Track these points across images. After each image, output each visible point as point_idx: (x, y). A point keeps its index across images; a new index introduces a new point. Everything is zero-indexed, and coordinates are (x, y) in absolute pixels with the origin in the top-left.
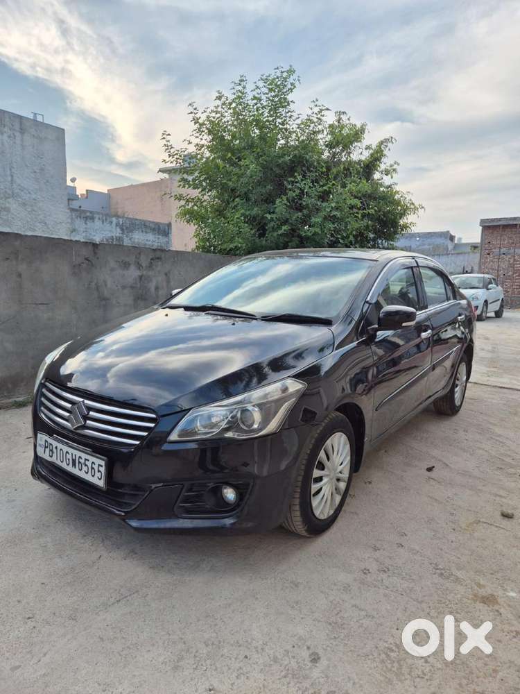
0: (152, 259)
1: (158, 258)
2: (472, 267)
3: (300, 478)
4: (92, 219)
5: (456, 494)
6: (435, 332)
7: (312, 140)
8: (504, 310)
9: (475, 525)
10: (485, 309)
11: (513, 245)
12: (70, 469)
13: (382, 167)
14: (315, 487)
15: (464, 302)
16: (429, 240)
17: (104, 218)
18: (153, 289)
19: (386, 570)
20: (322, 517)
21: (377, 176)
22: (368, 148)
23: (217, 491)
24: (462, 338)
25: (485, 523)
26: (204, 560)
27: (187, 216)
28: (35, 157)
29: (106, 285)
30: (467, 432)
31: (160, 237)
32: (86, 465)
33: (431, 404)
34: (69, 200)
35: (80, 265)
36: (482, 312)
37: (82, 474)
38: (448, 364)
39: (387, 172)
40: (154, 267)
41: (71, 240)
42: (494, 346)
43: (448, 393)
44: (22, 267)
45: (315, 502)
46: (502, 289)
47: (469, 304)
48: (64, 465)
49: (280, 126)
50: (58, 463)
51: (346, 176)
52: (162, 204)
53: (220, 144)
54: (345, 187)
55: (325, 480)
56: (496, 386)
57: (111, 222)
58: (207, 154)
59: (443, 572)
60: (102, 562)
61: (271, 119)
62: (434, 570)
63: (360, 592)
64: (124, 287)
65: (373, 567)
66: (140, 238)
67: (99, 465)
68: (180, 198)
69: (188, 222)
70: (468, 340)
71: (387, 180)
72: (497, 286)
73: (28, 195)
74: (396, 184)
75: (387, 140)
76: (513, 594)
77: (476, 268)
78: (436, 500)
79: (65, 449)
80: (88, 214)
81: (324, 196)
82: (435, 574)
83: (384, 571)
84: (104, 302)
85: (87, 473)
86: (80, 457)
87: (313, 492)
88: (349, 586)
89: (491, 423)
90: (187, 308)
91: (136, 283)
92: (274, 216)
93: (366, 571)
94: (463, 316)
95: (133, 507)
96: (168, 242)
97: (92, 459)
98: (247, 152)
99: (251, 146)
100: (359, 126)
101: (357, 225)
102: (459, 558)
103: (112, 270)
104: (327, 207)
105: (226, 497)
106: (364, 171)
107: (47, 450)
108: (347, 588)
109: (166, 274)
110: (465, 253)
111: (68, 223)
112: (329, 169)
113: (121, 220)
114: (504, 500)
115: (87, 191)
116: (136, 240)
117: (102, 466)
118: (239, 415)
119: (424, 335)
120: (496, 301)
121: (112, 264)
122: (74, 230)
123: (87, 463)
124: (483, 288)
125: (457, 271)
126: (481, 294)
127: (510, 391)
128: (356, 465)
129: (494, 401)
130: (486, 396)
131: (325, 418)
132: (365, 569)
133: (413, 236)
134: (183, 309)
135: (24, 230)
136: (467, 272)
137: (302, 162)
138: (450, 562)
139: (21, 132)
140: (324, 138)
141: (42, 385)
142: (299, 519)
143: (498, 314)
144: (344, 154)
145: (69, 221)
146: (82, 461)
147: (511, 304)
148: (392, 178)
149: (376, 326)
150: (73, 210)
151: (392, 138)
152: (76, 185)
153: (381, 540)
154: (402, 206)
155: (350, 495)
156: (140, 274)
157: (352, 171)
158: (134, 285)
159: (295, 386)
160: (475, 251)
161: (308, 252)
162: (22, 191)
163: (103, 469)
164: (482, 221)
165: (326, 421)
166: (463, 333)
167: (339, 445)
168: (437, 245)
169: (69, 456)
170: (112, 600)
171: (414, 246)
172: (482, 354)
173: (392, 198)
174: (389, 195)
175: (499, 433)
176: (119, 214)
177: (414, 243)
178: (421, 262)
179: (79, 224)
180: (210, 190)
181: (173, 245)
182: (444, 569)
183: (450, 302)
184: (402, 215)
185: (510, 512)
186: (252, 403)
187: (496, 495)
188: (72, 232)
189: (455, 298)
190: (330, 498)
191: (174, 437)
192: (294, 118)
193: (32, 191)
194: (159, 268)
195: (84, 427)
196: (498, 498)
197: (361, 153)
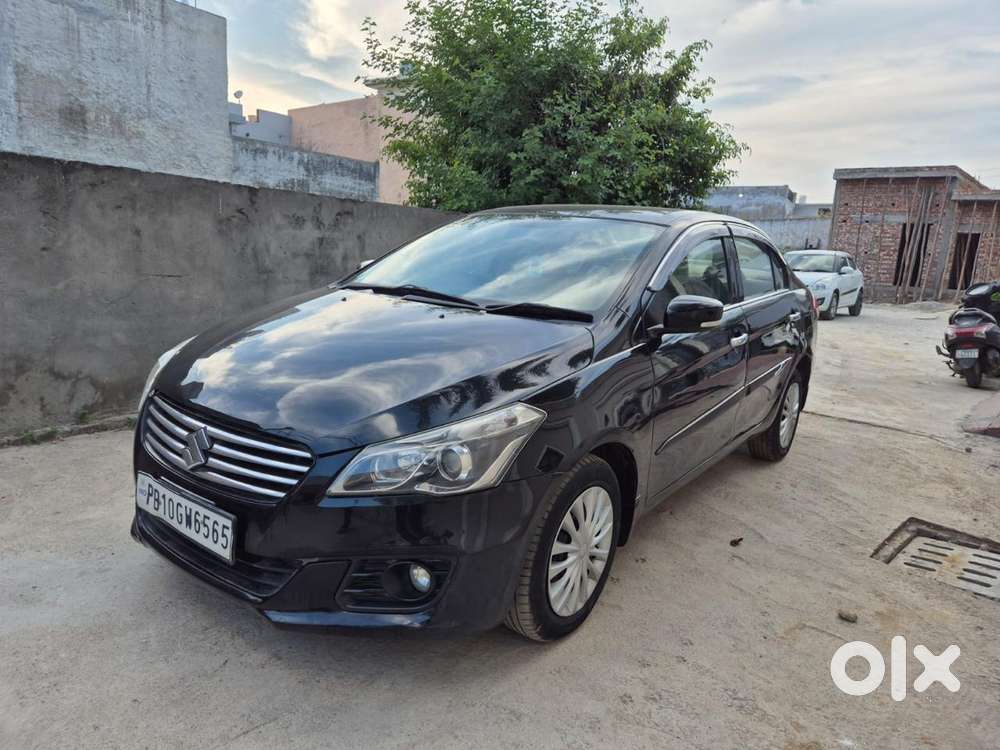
0: (339, 214)
1: (348, 213)
2: (820, 240)
3: (532, 556)
4: (264, 152)
5: (771, 582)
6: (753, 336)
7: (585, 41)
8: (863, 305)
9: (797, 630)
10: (834, 303)
11: (882, 209)
12: (183, 529)
13: (690, 85)
14: (554, 569)
15: (801, 292)
16: (757, 198)
17: (281, 151)
18: (339, 260)
19: (658, 697)
20: (565, 613)
21: (681, 99)
22: (669, 55)
23: (402, 573)
24: (794, 346)
25: (813, 628)
26: (382, 673)
27: (399, 152)
28: (182, 59)
29: (268, 250)
30: (795, 487)
31: (363, 182)
32: (205, 525)
33: (743, 444)
34: (230, 124)
35: (229, 220)
36: (829, 309)
37: (199, 539)
38: (772, 384)
39: (697, 94)
40: (341, 226)
41: (216, 182)
42: (846, 358)
43: (770, 428)
44: (142, 221)
45: (554, 591)
46: (860, 273)
47: (808, 295)
48: (174, 523)
49: (538, 20)
50: (167, 518)
51: (634, 97)
52: (367, 134)
53: (448, 44)
54: (631, 114)
55: (571, 558)
56: (844, 419)
57: (291, 159)
58: (429, 58)
59: (744, 703)
60: (227, 669)
61: (523, 8)
62: (730, 700)
63: (615, 732)
64: (295, 255)
65: (638, 692)
66: (334, 183)
67: (224, 527)
68: (386, 123)
69: (400, 160)
70: (804, 350)
71: (696, 106)
72: (855, 268)
73: (173, 115)
74: (710, 112)
75: (698, 45)
76: (847, 742)
77: (825, 242)
78: (741, 590)
79: (177, 499)
80: (258, 145)
81: (599, 127)
82: (731, 706)
83: (654, 699)
84: (264, 276)
85: (207, 537)
86: (197, 513)
87: (551, 577)
88: (599, 722)
89: (832, 474)
90: (378, 290)
91: (313, 250)
92: (521, 155)
93: (626, 699)
94: (798, 314)
95: (275, 592)
96: (373, 190)
97: (214, 516)
98: (485, 57)
99: (492, 48)
100: (656, 22)
101: (648, 172)
102: (769, 682)
103: (278, 228)
104: (603, 143)
105: (416, 581)
106: (662, 91)
107: (152, 499)
108: (595, 725)
109: (359, 237)
110: (810, 219)
111: (228, 157)
112: (608, 86)
113: (306, 155)
114: (844, 594)
115: (258, 111)
116: (328, 186)
117: (228, 528)
118: (439, 457)
119: (735, 341)
120: (852, 291)
121: (278, 219)
122: (236, 169)
123: (207, 521)
124: (833, 272)
125: (797, 245)
126: (830, 280)
127: (865, 428)
128: (622, 535)
129: (839, 441)
130: (829, 433)
131: (573, 465)
132: (625, 695)
133: (734, 191)
134: (371, 291)
135: (163, 166)
136: (811, 248)
137: (569, 74)
138: (754, 688)
139: (162, 21)
140: (603, 40)
141: (149, 400)
142: (528, 616)
143: (854, 311)
144: (633, 64)
145: (231, 155)
146: (200, 519)
147: (875, 296)
148: (704, 101)
149: (661, 326)
150: (236, 139)
151: (706, 41)
152: (242, 103)
153: (653, 651)
154: (717, 146)
155: (612, 578)
156: (320, 236)
157: (644, 90)
158: (310, 252)
159: (527, 416)
160: (826, 216)
161: (574, 210)
162: (163, 109)
163: (229, 533)
164: (838, 172)
165: (575, 470)
166: (795, 337)
167: (595, 506)
168: (770, 207)
169: (182, 511)
170: (237, 731)
171: (735, 207)
172: (827, 370)
173: (702, 132)
174: (698, 128)
175: (843, 490)
176: (304, 146)
177: (735, 203)
178: (737, 230)
179: (245, 159)
180: (430, 114)
181: (381, 195)
182: (745, 699)
183: (778, 291)
184: (716, 159)
185: (852, 612)
186: (460, 439)
187: (834, 586)
188: (234, 171)
189: (787, 285)
190: (578, 584)
191: (337, 488)
192: (557, 7)
193: (178, 108)
194: (348, 228)
195: (205, 467)
196: (835, 591)
197: (659, 64)
